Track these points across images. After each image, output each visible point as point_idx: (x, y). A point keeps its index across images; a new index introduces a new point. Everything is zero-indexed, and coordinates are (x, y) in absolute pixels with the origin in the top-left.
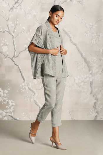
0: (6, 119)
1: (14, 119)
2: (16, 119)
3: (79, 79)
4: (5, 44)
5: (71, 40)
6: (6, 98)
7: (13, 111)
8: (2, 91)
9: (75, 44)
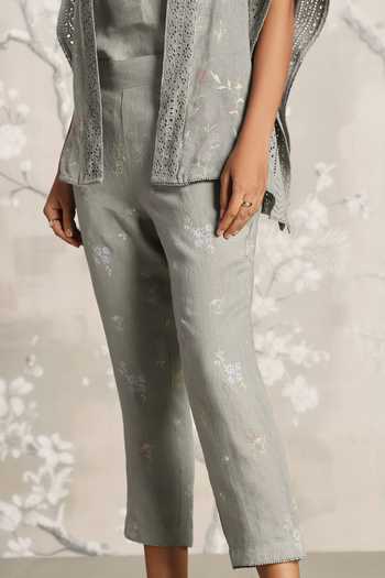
0: (21, 548)
1: (70, 546)
2: (82, 550)
4: (11, 116)
6: (23, 426)
7: (61, 501)
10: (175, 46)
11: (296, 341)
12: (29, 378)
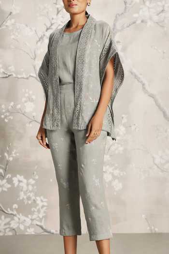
0: (31, 231)
1: (46, 231)
2: (49, 232)
3: (161, 157)
4: (30, 99)
5: (144, 88)
6: (32, 194)
7: (43, 217)
8: (25, 181)
9: (152, 96)
10: (78, 88)
11: (116, 169)
12: (34, 179)
